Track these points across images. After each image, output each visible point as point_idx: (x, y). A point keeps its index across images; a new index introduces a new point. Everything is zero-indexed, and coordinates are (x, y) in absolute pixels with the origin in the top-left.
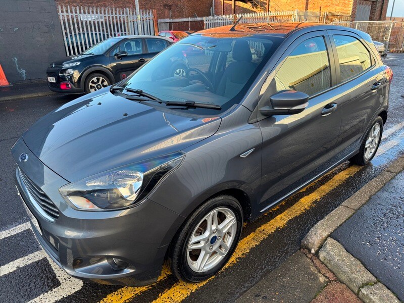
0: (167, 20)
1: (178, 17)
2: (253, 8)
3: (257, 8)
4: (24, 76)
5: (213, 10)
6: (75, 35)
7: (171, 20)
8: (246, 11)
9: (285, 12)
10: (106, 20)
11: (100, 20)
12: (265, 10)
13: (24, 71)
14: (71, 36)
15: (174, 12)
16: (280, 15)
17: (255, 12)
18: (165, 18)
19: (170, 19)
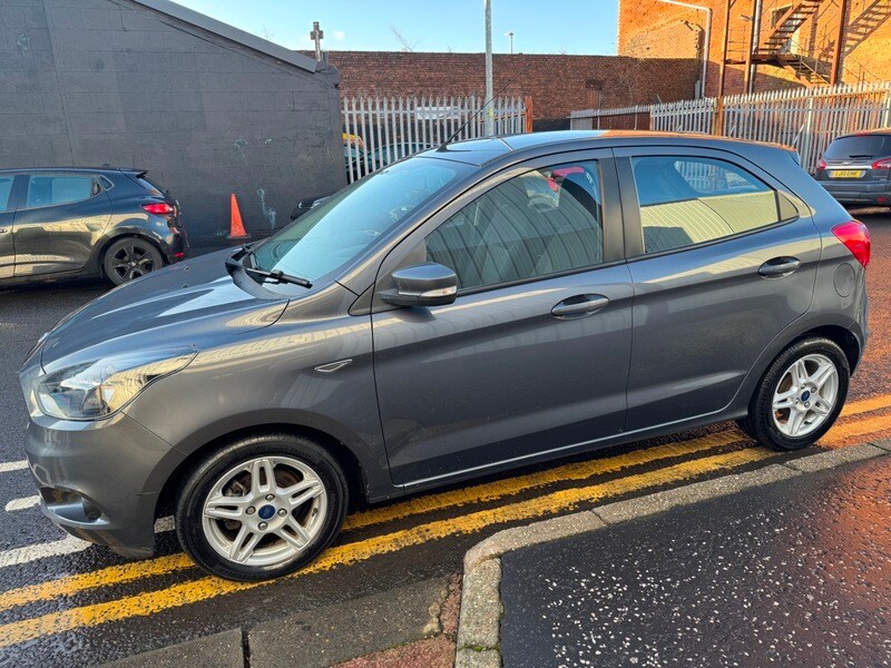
0: (590, 112)
1: (617, 105)
2: (798, 77)
3: (809, 79)
4: (273, 221)
5: (700, 86)
6: (392, 147)
7: (598, 113)
8: (781, 85)
9: (882, 85)
10: (463, 117)
11: (452, 118)
12: (828, 80)
13: (273, 213)
14: (384, 148)
15: (608, 94)
16: (870, 90)
17: (802, 86)
18: (585, 108)
19: (596, 109)
